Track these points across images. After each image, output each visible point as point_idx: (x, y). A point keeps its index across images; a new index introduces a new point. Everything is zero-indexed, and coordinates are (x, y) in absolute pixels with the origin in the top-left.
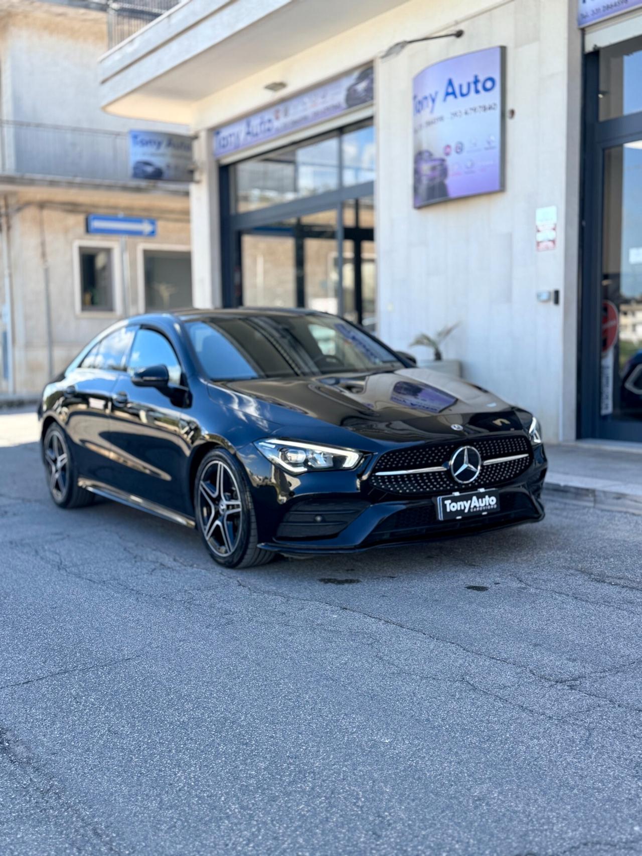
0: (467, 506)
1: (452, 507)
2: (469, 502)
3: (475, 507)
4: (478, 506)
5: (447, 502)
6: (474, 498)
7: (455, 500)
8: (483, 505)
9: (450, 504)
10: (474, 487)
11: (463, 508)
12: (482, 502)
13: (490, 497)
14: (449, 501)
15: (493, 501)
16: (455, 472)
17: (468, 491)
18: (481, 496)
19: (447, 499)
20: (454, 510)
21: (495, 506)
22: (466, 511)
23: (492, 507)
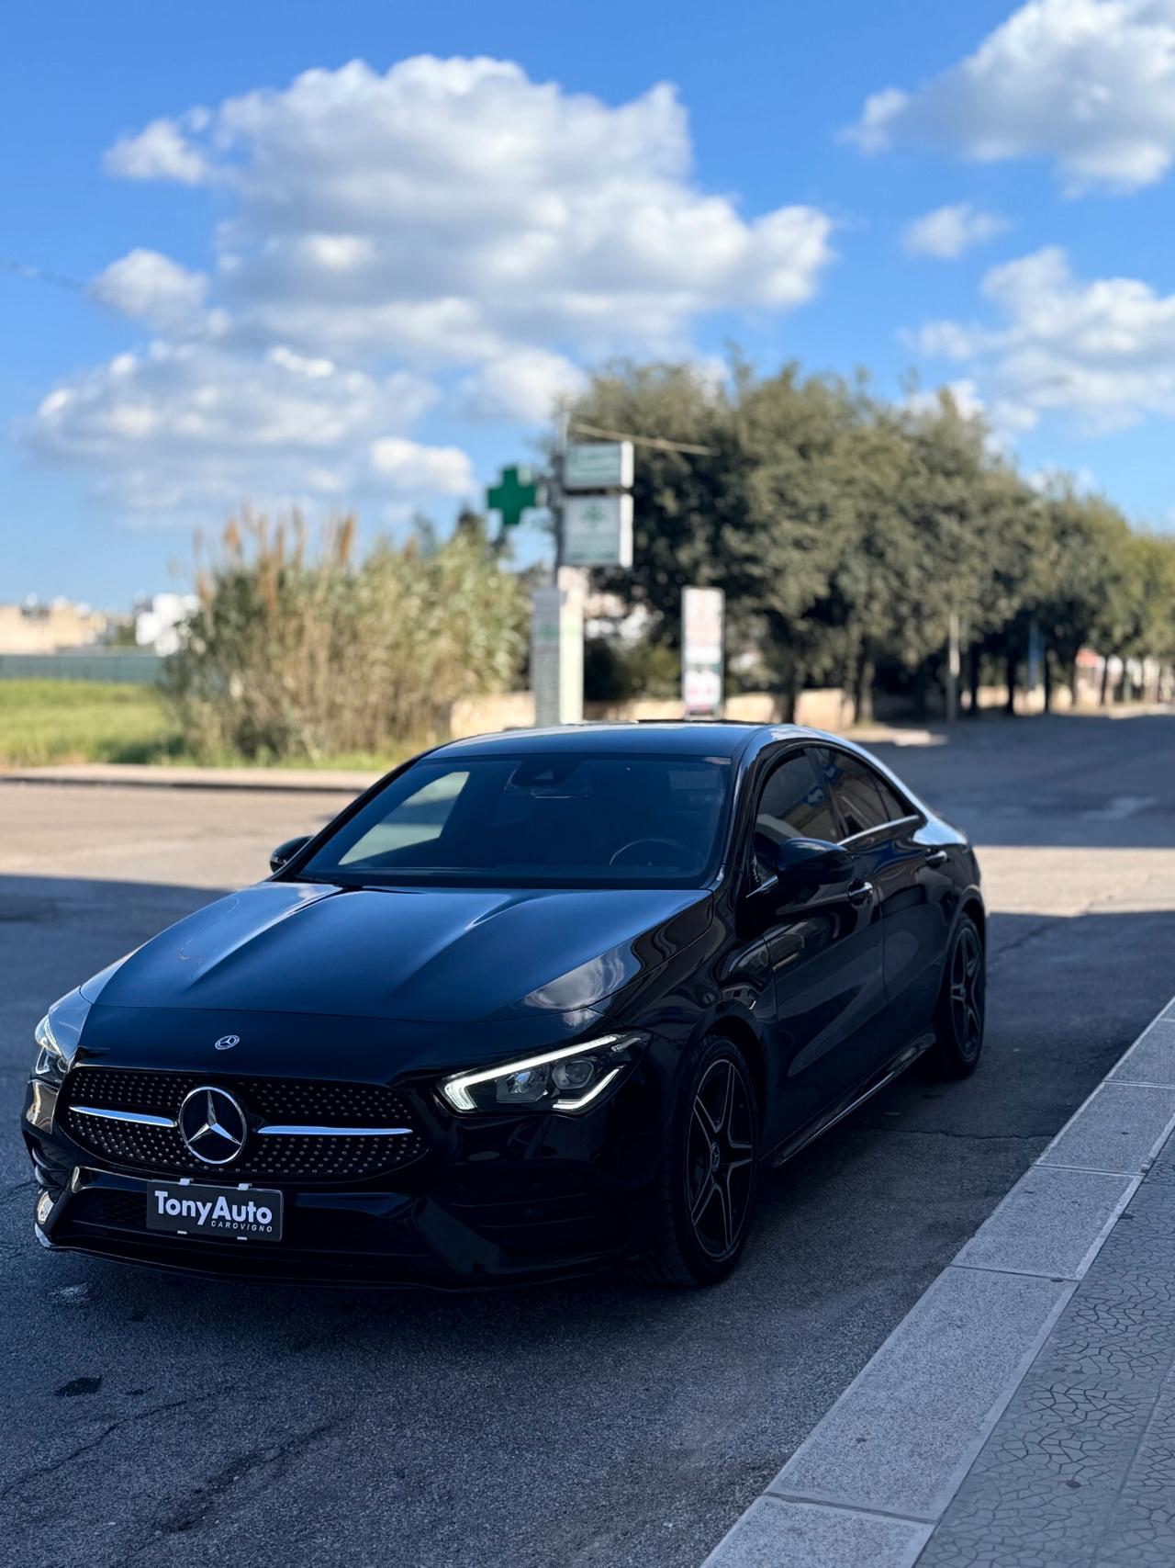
0: (204, 1212)
1: (167, 1205)
2: (209, 1205)
3: (222, 1218)
4: (228, 1218)
5: (161, 1195)
6: (222, 1201)
7: (180, 1194)
8: (242, 1218)
9: (166, 1200)
10: (228, 1177)
11: (193, 1214)
12: (239, 1214)
13: (258, 1206)
14: (166, 1194)
15: (264, 1215)
16: (190, 1134)
17: (211, 1182)
18: (237, 1200)
19: (162, 1188)
20: (174, 1213)
21: (269, 1229)
22: (201, 1222)
23: (262, 1228)
